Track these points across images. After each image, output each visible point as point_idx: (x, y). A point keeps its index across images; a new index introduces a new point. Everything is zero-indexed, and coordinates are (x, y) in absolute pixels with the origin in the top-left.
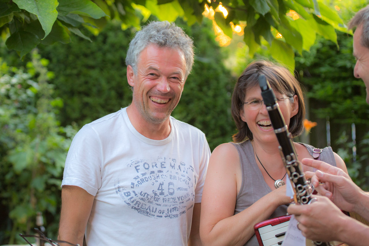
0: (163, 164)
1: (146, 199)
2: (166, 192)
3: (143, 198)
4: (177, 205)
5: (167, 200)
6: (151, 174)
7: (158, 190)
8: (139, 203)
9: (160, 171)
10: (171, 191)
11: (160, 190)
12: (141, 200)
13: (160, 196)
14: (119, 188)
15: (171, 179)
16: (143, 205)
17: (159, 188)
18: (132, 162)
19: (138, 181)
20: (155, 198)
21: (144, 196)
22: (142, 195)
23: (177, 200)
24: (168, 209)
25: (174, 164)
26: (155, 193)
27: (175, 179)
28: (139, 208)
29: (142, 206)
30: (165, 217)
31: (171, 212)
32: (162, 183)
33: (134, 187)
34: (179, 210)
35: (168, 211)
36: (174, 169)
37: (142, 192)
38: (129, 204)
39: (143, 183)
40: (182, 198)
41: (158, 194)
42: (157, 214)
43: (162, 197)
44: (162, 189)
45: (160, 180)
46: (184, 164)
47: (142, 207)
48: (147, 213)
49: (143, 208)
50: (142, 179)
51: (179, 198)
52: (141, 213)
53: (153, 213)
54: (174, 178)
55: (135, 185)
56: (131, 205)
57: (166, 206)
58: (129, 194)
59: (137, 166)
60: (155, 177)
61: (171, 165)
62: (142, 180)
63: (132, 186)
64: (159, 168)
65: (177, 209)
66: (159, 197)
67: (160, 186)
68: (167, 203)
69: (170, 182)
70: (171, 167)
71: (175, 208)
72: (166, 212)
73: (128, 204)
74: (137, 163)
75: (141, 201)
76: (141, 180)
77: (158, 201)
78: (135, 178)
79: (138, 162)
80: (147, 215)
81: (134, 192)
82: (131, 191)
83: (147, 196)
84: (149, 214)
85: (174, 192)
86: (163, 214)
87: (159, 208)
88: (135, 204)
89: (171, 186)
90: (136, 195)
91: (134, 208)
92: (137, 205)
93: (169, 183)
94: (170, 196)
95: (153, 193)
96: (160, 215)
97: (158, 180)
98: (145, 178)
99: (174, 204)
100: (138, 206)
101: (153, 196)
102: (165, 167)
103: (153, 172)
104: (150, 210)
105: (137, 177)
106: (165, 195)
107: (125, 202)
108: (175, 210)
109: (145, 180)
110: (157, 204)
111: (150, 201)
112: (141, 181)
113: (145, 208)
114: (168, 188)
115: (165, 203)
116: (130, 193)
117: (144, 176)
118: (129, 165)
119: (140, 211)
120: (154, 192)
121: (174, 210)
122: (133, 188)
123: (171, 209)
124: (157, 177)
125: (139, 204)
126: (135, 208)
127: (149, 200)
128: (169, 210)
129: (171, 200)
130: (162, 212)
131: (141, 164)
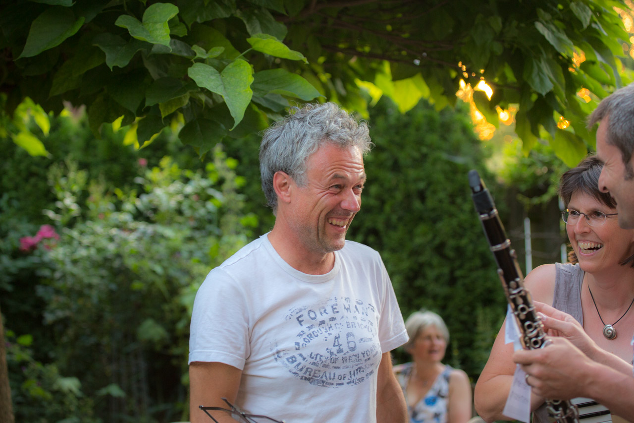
0: (334, 307)
1: (320, 362)
2: (345, 348)
3: (315, 361)
4: (362, 364)
5: (348, 359)
6: (320, 325)
7: (334, 346)
8: (310, 370)
9: (333, 319)
10: (352, 345)
11: (337, 346)
12: (313, 365)
13: (339, 355)
14: (278, 352)
15: (348, 327)
16: (317, 372)
17: (334, 343)
18: (291, 311)
19: (304, 339)
20: (331, 359)
21: (316, 358)
22: (313, 358)
23: (361, 356)
24: (350, 372)
25: (349, 305)
26: (331, 352)
27: (354, 326)
28: (311, 377)
29: (315, 373)
30: (348, 383)
31: (354, 376)
32: (338, 336)
33: (299, 347)
34: (365, 370)
35: (350, 374)
36: (350, 312)
37: (312, 353)
38: (297, 373)
39: (311, 340)
40: (368, 352)
41: (335, 352)
42: (337, 381)
43: (340, 355)
44: (339, 344)
45: (334, 332)
46: (360, 302)
47: (315, 375)
48: (323, 382)
49: (316, 377)
50: (309, 334)
51: (363, 354)
52: (314, 384)
53: (331, 381)
54: (352, 325)
55: (301, 345)
56: (300, 375)
57: (347, 368)
58: (294, 359)
59: (300, 317)
60: (326, 329)
61: (345, 308)
62: (310, 336)
63: (297, 347)
64: (331, 315)
65: (362, 370)
66: (336, 357)
67: (335, 339)
68: (348, 364)
69: (348, 333)
70: (346, 311)
71: (360, 368)
72: (348, 377)
73: (295, 373)
74: (300, 312)
75: (313, 367)
76: (308, 336)
77: (335, 363)
78: (299, 335)
79: (301, 310)
80: (323, 386)
81: (301, 355)
82: (296, 354)
83: (320, 358)
84: (326, 384)
85: (355, 347)
86: (344, 379)
87: (338, 372)
88: (305, 373)
89: (350, 339)
90: (304, 359)
91: (303, 378)
92: (308, 373)
93: (347, 335)
94: (351, 353)
95: (328, 352)
96: (340, 382)
97: (331, 332)
98: (313, 332)
99: (358, 363)
100: (310, 375)
101: (328, 357)
102: (338, 312)
103: (322, 322)
104: (326, 376)
105: (301, 333)
106: (344, 352)
107: (290, 371)
108: (360, 371)
109: (313, 336)
110: (336, 368)
111: (325, 365)
112: (308, 338)
113: (320, 376)
114: (346, 341)
115: (346, 364)
116: (295, 357)
117: (312, 330)
118: (288, 318)
119: (312, 381)
120: (329, 350)
121: (358, 371)
122: (299, 349)
123: (354, 371)
124: (330, 328)
125: (310, 372)
126: (306, 379)
127: (324, 363)
128: (352, 373)
129: (354, 358)
130: (343, 377)
131: (305, 313)
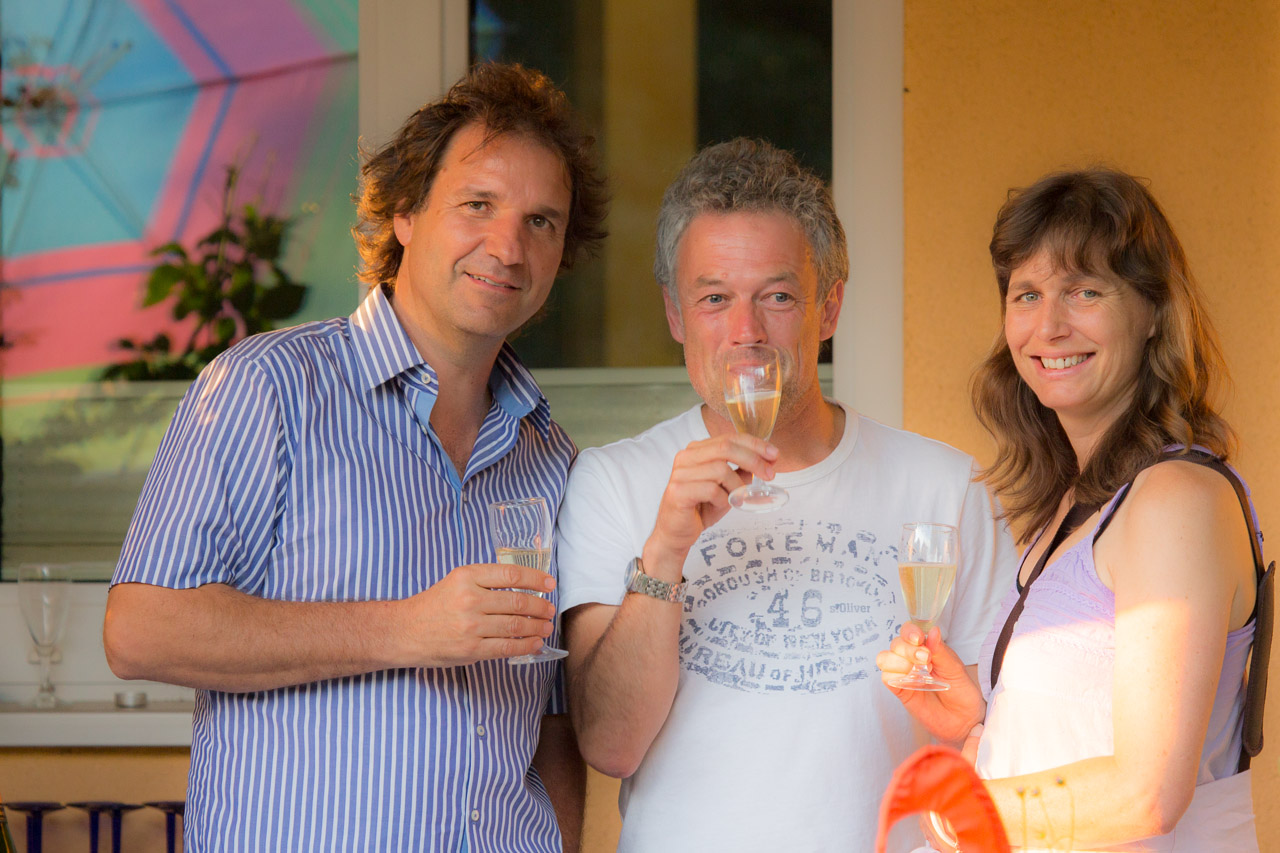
1: (730, 640)
2: (794, 617)
9: (782, 560)
10: (811, 614)
12: (713, 644)
13: (776, 630)
15: (813, 580)
16: (722, 658)
17: (772, 607)
19: (707, 591)
20: (758, 636)
21: (722, 630)
22: (714, 629)
23: (830, 639)
24: (802, 667)
25: (834, 538)
28: (708, 666)
32: (783, 593)
34: (839, 668)
41: (769, 624)
42: (767, 680)
43: (780, 632)
45: (778, 586)
47: (719, 663)
49: (720, 667)
51: (835, 635)
52: (716, 682)
53: (754, 680)
54: (825, 578)
55: (696, 602)
56: (685, 661)
60: (761, 577)
62: (719, 587)
63: (687, 605)
64: (780, 551)
65: (831, 666)
66: (770, 633)
67: (775, 600)
68: (796, 650)
71: (826, 662)
72: (796, 674)
74: (710, 540)
75: (715, 647)
76: (715, 586)
78: (699, 582)
79: (713, 537)
80: (735, 687)
83: (732, 632)
87: (772, 664)
88: (696, 657)
89: (812, 602)
90: (697, 629)
92: (703, 658)
96: (775, 683)
99: (822, 651)
100: (706, 662)
101: (750, 631)
102: (797, 548)
103: (755, 564)
104: (743, 669)
106: (791, 627)
108: (825, 668)
109: (726, 587)
110: (767, 654)
115: (791, 650)
117: (727, 576)
119: (713, 676)
125: (707, 656)
128: (806, 669)
129: (811, 641)
131: (721, 542)
